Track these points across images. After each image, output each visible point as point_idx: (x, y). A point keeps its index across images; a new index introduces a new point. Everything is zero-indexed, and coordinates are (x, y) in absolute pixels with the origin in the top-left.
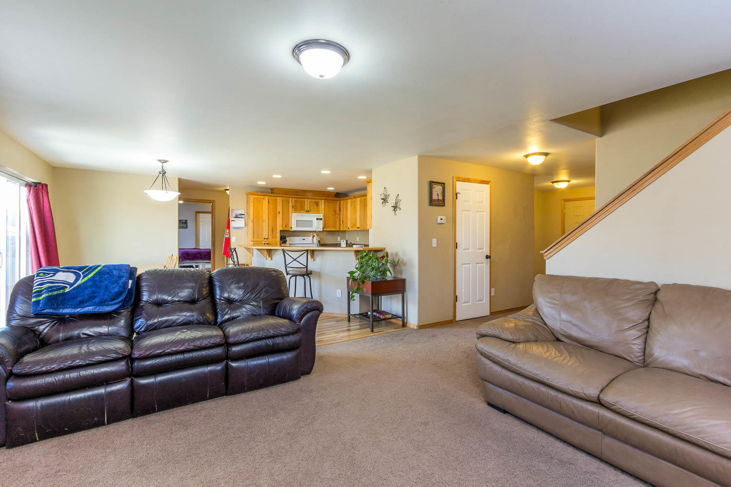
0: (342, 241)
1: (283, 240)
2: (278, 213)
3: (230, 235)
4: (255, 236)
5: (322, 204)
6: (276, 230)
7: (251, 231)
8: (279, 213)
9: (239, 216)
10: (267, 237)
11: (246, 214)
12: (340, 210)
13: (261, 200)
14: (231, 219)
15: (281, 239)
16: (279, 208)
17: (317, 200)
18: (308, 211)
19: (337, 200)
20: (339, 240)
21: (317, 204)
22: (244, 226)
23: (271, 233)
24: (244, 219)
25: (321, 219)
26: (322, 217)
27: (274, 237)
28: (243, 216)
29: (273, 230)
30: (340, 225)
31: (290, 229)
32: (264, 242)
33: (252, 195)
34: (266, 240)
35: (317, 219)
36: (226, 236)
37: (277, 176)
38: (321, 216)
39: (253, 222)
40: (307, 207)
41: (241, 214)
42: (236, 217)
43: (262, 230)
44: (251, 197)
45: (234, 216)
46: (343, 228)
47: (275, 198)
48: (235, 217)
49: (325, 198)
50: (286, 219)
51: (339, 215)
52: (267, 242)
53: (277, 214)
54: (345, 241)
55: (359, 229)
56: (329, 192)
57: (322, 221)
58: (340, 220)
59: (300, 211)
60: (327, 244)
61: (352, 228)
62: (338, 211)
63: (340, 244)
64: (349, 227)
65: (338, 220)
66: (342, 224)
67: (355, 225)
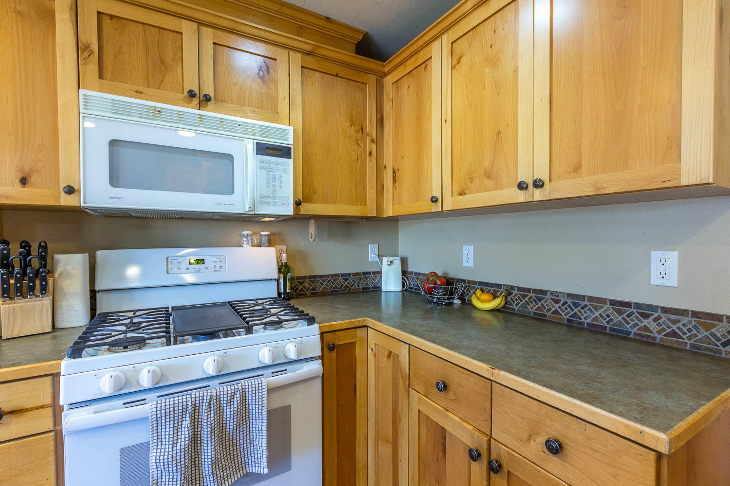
0: (385, 260)
12: (381, 121)
19: (367, 71)
20: (372, 256)
25: (283, 152)
26: (289, 141)
30: (380, 190)
35: (263, 149)
46: (397, 202)
49: (305, 44)
51: (378, 141)
54: (397, 262)
55: (538, 195)
56: (328, 19)
57: (288, 164)
58: (380, 169)
59: (141, 89)
60: (321, 277)
61: (462, 194)
62: (371, 128)
63: (380, 273)
64: (437, 194)
65: (371, 165)
66: (391, 190)
67: (488, 175)
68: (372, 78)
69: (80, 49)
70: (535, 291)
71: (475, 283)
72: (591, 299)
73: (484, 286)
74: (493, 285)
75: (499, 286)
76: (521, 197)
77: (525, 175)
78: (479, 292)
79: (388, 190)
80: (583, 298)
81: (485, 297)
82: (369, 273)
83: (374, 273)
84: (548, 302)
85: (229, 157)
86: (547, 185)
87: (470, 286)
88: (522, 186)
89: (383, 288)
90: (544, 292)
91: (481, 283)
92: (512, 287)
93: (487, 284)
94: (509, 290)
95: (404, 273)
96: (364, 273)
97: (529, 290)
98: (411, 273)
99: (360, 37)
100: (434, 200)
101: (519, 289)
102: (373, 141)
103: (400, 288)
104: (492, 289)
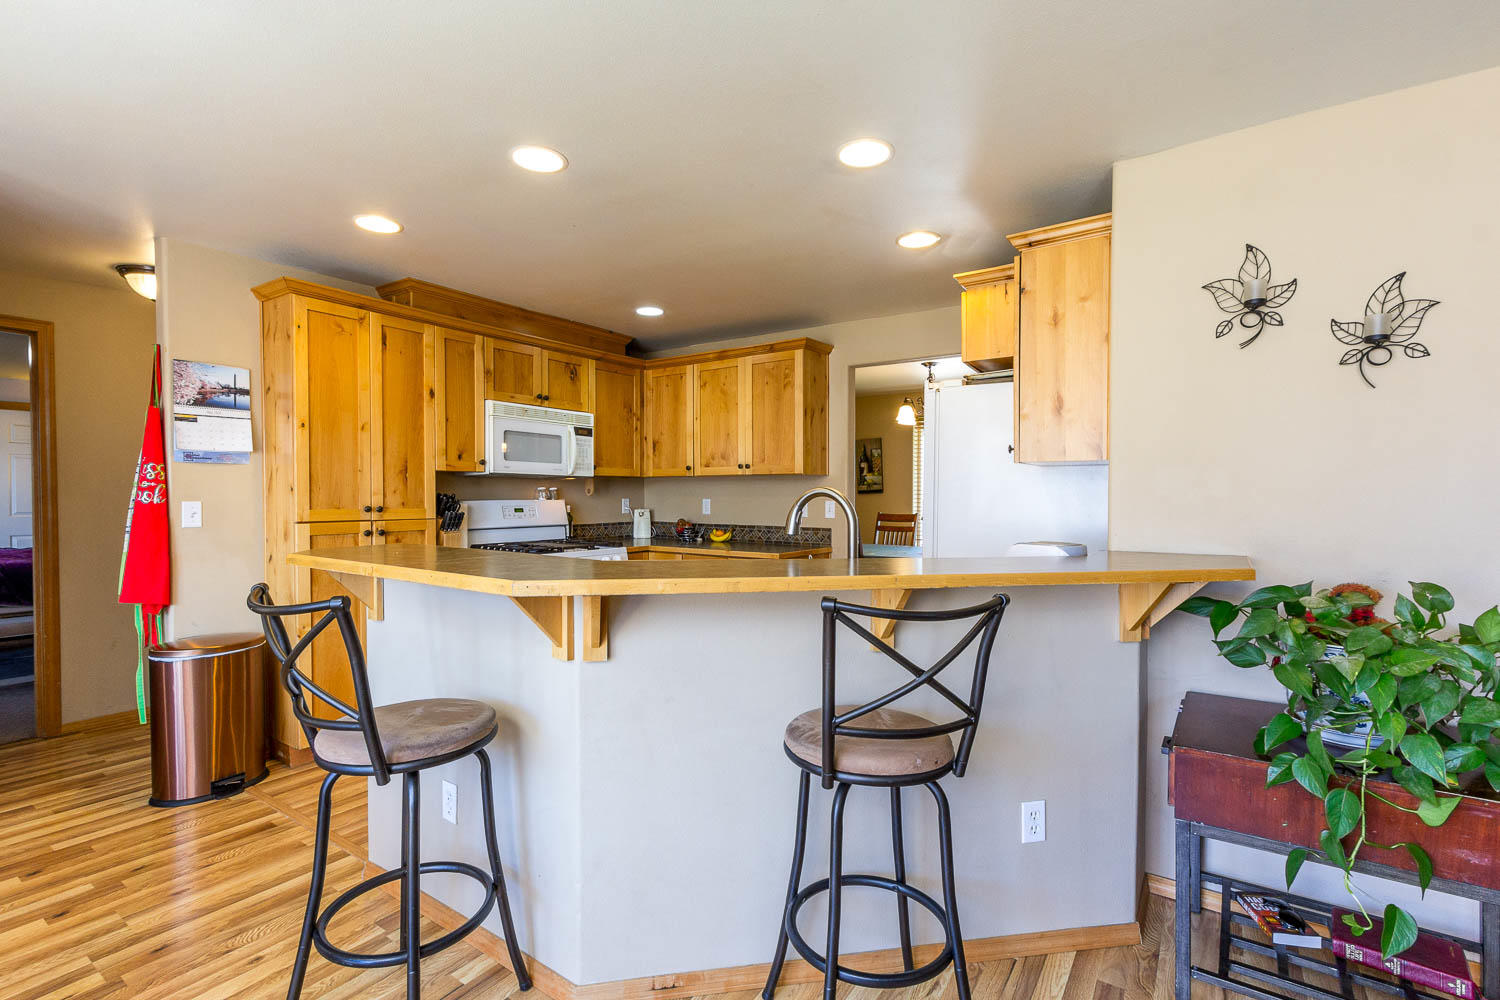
0: (637, 512)
1: (449, 513)
2: (426, 394)
3: (165, 494)
4: (321, 497)
5: (589, 373)
6: (421, 468)
7: (295, 472)
8: (432, 394)
9: (223, 398)
10: (377, 502)
11: (257, 393)
12: (642, 403)
13: (347, 325)
14: (171, 408)
15: (440, 512)
16: (433, 374)
17: (574, 359)
18: (543, 399)
19: (632, 366)
20: (626, 509)
21: (574, 375)
22: (252, 450)
23: (394, 482)
24: (246, 414)
25: (588, 432)
26: (591, 424)
27: (411, 501)
28: (242, 399)
29: (407, 471)
30: (643, 457)
31: (479, 470)
32: (364, 526)
33: (298, 293)
34: (375, 515)
35: (579, 431)
36: (145, 498)
37: (378, 224)
38: (589, 419)
39: (309, 425)
40: (539, 381)
41: (228, 390)
42: (204, 399)
43: (357, 471)
44: (298, 308)
45: (192, 393)
46: (657, 466)
47: (414, 326)
48: (197, 403)
49: (598, 353)
50: (462, 428)
51: (641, 419)
52: (381, 525)
53: (421, 395)
54: (647, 514)
55: (748, 472)
56: (611, 332)
57: (591, 440)
58: (643, 439)
59: (513, 395)
60: (589, 525)
61: (707, 466)
62: (636, 408)
63: (631, 523)
64: (690, 464)
65: (636, 438)
66: (651, 455)
67: (723, 457)
68: (638, 371)
69: (487, 372)
70: (749, 527)
71: (712, 525)
72: (776, 527)
73: (718, 527)
74: (723, 526)
75: (727, 526)
76: (740, 472)
77: (741, 461)
78: (714, 531)
79: (648, 456)
80: (772, 527)
81: (719, 533)
82: (623, 523)
83: (627, 523)
84: (756, 533)
85: (559, 437)
86: (751, 468)
87: (709, 528)
88: (740, 466)
89: (635, 536)
90: (754, 527)
91: (715, 525)
92: (736, 526)
93: (719, 526)
94: (734, 528)
95: (653, 523)
96: (619, 523)
97: (745, 527)
98: (658, 523)
99: (629, 341)
100: (688, 468)
101: (740, 526)
102: (638, 419)
103: (649, 536)
104: (724, 528)
